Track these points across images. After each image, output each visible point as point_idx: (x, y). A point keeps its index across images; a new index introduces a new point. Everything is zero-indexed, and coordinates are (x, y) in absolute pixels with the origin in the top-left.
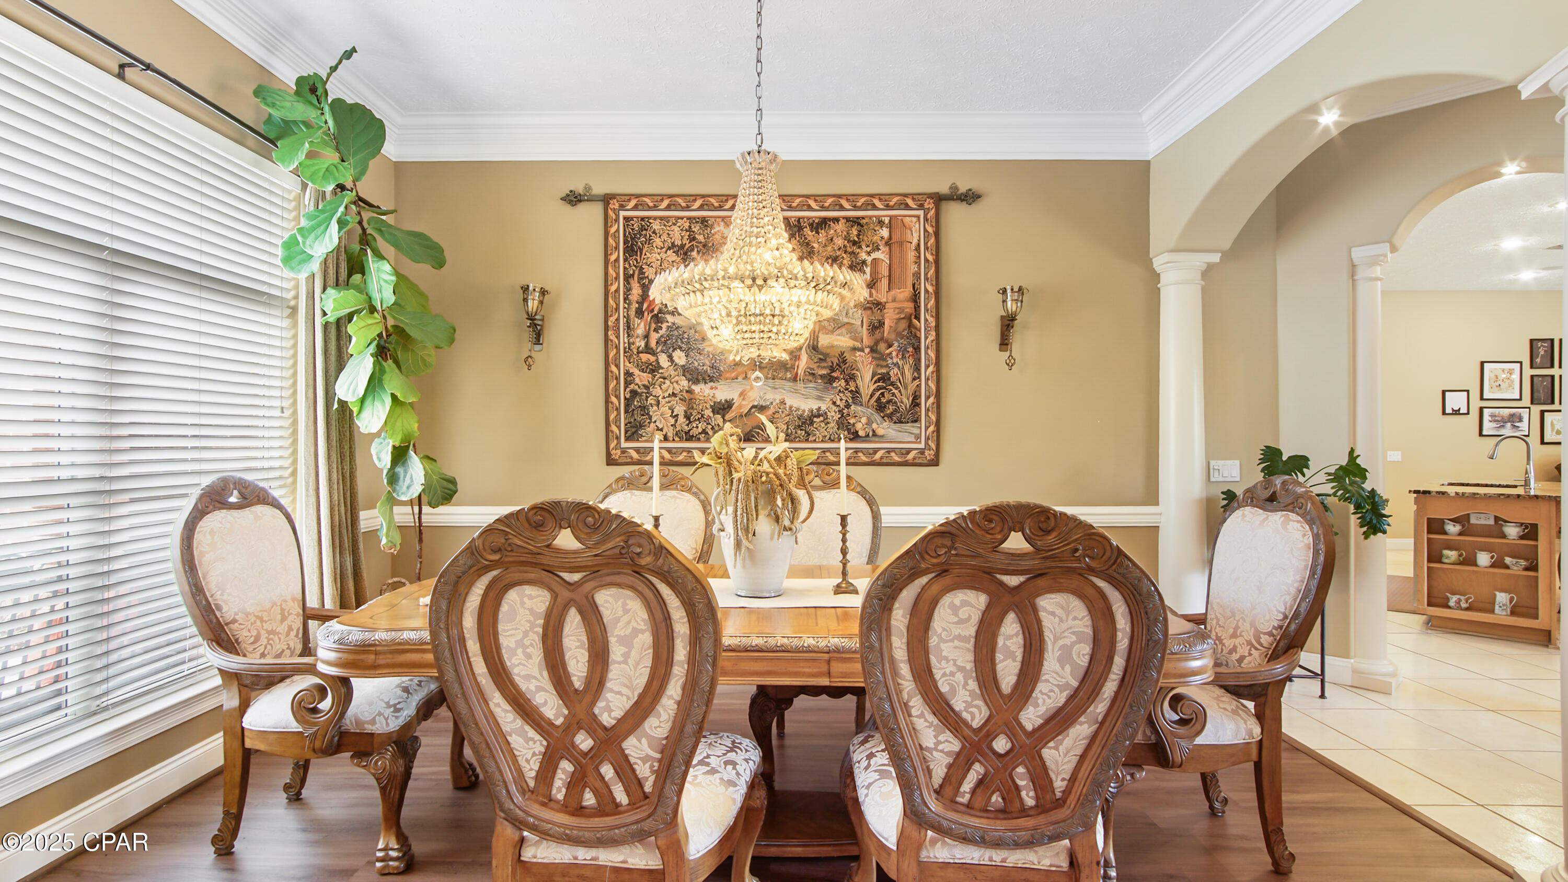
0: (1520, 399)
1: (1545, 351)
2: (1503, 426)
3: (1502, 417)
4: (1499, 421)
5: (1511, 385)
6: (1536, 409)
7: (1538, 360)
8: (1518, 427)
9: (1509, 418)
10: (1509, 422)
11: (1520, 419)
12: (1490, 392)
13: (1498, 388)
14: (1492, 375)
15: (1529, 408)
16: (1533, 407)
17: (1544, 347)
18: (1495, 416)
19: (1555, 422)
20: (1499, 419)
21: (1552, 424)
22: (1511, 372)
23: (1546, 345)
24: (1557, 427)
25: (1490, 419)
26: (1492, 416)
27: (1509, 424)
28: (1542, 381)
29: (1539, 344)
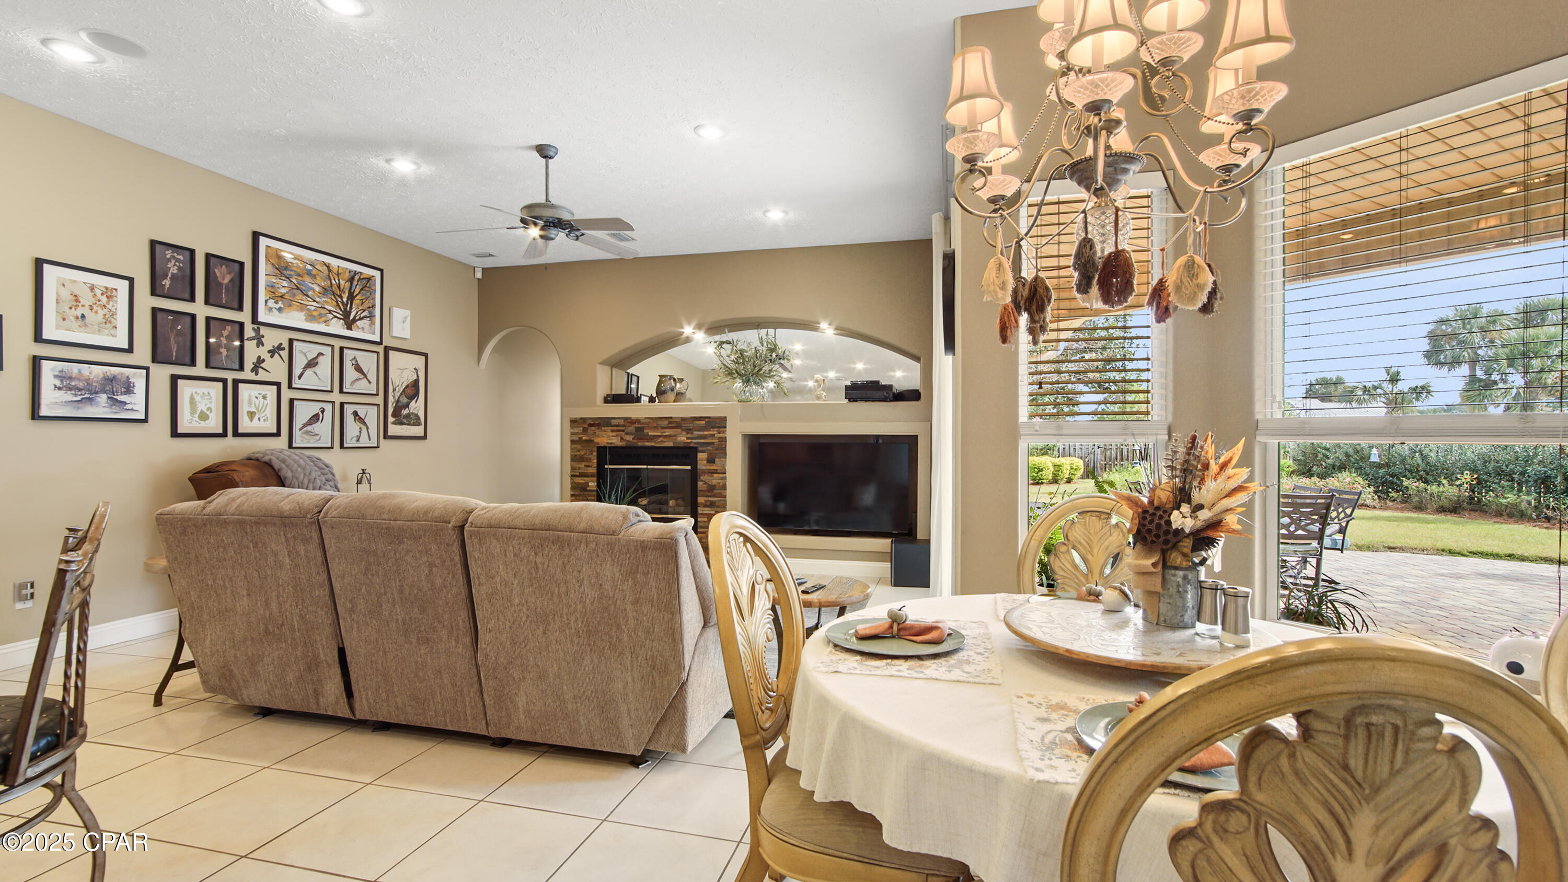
0: (130, 350)
1: (179, 268)
2: (89, 398)
3: (88, 381)
4: (80, 390)
5: (109, 320)
6: (162, 374)
7: (167, 283)
8: (125, 403)
9: (104, 385)
10: (105, 392)
11: (129, 389)
12: (58, 327)
13: (80, 322)
14: (65, 294)
15: (147, 369)
16: (156, 369)
17: (178, 260)
18: (70, 378)
19: (198, 398)
20: (81, 385)
21: (192, 399)
22: (110, 294)
23: (181, 257)
24: (202, 407)
25: (58, 383)
26: (61, 376)
27: (104, 396)
28: (175, 323)
29: (169, 254)
